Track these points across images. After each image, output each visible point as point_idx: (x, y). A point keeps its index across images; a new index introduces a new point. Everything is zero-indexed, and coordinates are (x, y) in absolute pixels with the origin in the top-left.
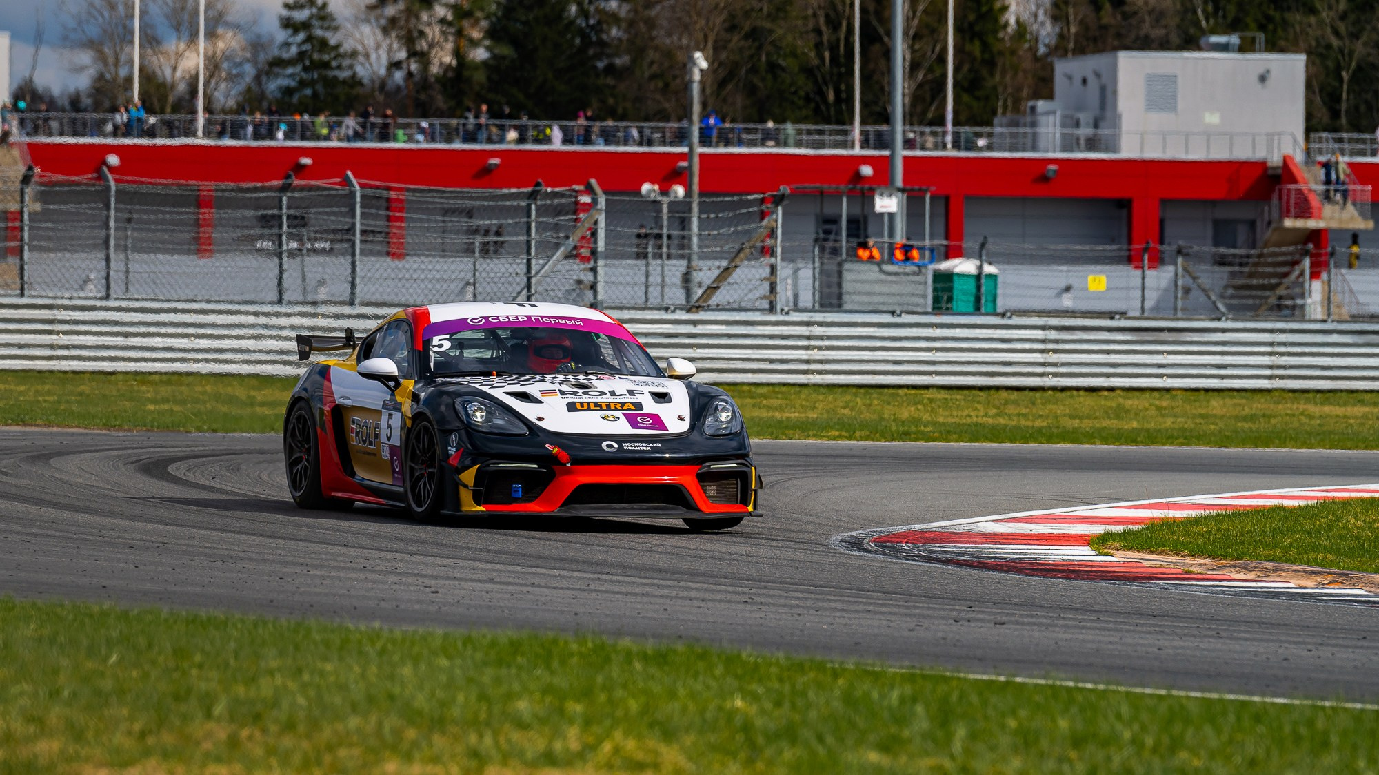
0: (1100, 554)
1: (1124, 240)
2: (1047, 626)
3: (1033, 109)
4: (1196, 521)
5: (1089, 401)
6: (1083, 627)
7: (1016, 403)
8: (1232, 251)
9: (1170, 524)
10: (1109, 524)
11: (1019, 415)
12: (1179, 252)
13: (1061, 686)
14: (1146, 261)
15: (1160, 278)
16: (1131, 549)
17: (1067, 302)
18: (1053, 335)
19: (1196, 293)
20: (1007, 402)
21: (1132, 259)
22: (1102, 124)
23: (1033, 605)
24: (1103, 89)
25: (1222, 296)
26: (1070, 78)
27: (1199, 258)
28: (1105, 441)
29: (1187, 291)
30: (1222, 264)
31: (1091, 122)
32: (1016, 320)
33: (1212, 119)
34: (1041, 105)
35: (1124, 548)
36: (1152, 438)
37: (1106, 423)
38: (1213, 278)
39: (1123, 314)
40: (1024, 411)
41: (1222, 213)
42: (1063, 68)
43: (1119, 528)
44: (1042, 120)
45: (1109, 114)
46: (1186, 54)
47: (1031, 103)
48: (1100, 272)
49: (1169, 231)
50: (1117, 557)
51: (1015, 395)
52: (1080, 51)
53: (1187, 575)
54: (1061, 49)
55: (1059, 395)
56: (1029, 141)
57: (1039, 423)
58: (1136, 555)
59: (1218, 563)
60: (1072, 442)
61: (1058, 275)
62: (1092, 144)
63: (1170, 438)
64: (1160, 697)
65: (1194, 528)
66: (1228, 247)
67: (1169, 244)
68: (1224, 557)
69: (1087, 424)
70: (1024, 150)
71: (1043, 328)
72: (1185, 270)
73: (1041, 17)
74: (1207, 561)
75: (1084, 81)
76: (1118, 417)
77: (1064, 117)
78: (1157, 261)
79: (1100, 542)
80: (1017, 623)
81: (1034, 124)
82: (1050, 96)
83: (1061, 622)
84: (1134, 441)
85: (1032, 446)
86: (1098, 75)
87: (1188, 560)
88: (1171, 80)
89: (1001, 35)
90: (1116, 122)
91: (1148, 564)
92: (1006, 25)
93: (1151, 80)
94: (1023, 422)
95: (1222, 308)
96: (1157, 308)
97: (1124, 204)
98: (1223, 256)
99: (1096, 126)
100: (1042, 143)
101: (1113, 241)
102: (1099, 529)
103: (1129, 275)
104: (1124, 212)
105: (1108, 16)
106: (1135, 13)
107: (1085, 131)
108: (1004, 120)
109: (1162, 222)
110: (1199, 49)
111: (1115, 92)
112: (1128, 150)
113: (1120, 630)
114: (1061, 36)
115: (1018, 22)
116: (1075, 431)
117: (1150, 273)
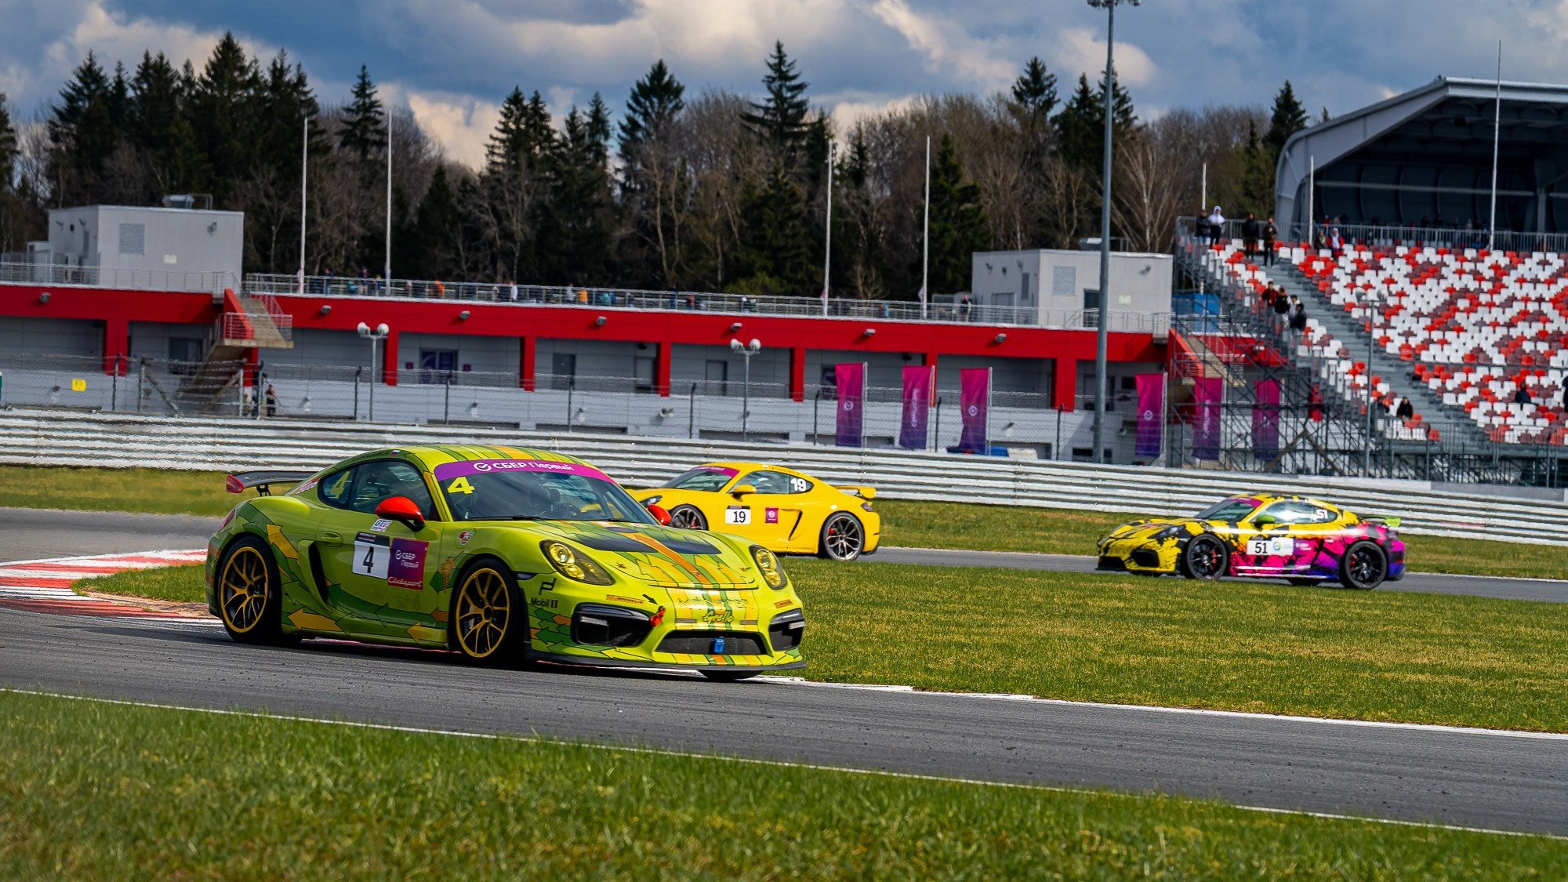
0: (79, 595)
1: (100, 352)
2: (37, 650)
3: (32, 248)
4: (154, 571)
5: (72, 475)
6: (66, 652)
7: (14, 477)
8: (184, 363)
9: (133, 573)
10: (87, 572)
11: (16, 486)
12: (143, 363)
13: (49, 697)
14: (117, 368)
15: (128, 383)
16: (103, 591)
17: (55, 399)
18: (44, 424)
19: (155, 395)
20: (7, 476)
21: (106, 368)
22: (85, 261)
23: (26, 633)
24: (86, 234)
25: (176, 398)
26: (61, 224)
27: (157, 368)
28: (83, 507)
29: (148, 392)
30: (177, 373)
31: (77, 260)
32: (15, 412)
33: (170, 259)
34: (39, 246)
35: (97, 591)
36: (119, 505)
37: (84, 494)
38: (170, 384)
39: (98, 409)
40: (20, 483)
41: (177, 333)
42: (55, 217)
43: (94, 576)
44: (39, 256)
45: (90, 253)
46: (151, 209)
47: (30, 244)
48: (82, 377)
49: (135, 347)
50: (92, 597)
51: (13, 470)
52: (67, 204)
53: (147, 612)
54: (54, 202)
55: (47, 470)
56: (28, 272)
57: (32, 493)
58: (107, 596)
59: (171, 604)
60: (59, 508)
61: (51, 377)
62: (77, 276)
63: (132, 506)
64: (127, 707)
65: (153, 577)
66: (181, 360)
67: (135, 357)
68: (176, 599)
69: (68, 495)
70: (24, 279)
71: (37, 419)
72: (147, 376)
73: (40, 177)
74: (162, 602)
75: (72, 228)
76: (93, 489)
77: (56, 255)
78: (125, 370)
79: (80, 586)
80: (14, 647)
81: (32, 260)
82: (45, 238)
83: (48, 647)
84: (105, 508)
85: (26, 509)
86: (83, 223)
87: (147, 601)
88: (140, 229)
89: (8, 188)
90: (96, 261)
91: (116, 603)
92: (11, 183)
93: (124, 228)
94: (19, 492)
95: (176, 408)
96: (125, 406)
97: (100, 324)
98: (177, 366)
99: (80, 263)
100: (38, 275)
101: (91, 353)
102: (78, 576)
103: (105, 380)
104: (101, 331)
105: (91, 178)
106: (112, 176)
107: (72, 266)
108: (9, 255)
109: (129, 339)
110: (162, 205)
111: (96, 237)
112: (104, 283)
113: (94, 654)
114: (53, 192)
115: (24, 180)
116: (60, 499)
117: (118, 378)
